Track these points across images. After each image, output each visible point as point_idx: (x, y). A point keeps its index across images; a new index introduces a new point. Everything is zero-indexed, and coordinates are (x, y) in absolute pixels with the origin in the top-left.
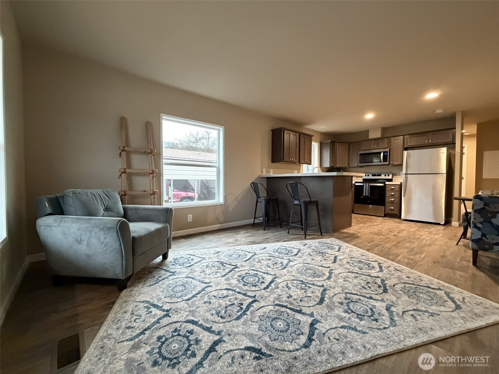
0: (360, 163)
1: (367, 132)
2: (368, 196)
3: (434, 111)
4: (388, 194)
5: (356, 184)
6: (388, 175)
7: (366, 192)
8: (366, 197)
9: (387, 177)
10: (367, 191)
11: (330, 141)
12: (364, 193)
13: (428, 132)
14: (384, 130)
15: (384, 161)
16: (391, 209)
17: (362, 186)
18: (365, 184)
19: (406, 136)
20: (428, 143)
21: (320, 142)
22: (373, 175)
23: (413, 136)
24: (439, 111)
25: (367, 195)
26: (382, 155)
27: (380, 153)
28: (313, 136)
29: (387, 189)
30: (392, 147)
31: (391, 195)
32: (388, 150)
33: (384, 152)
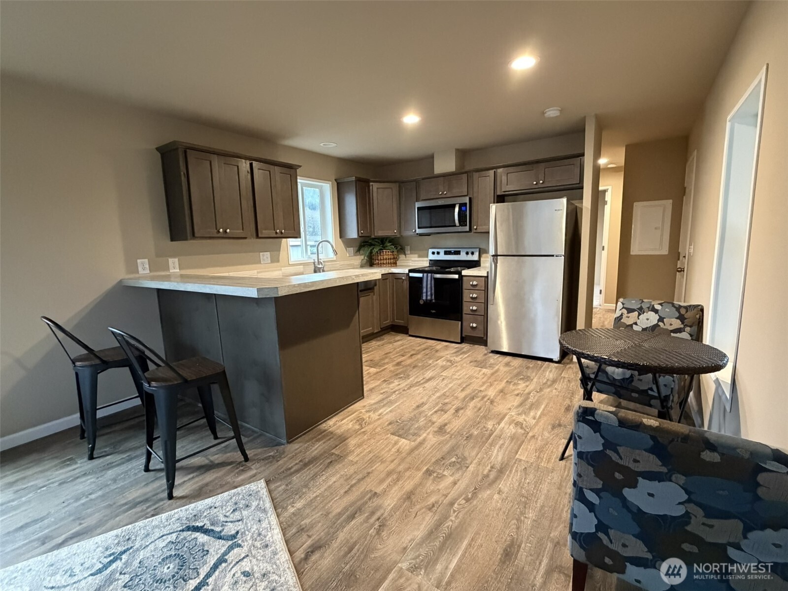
0: (419, 228)
1: (429, 159)
2: (431, 300)
3: (544, 113)
4: (468, 295)
5: (411, 275)
6: (473, 253)
7: (428, 293)
8: (428, 303)
9: (470, 258)
10: (429, 289)
11: (353, 178)
12: (424, 295)
13: (538, 162)
14: (463, 154)
15: (461, 225)
16: (472, 328)
17: (421, 279)
18: (425, 274)
19: (500, 171)
20: (537, 187)
21: (336, 180)
22: (446, 253)
23: (511, 169)
24: (552, 113)
25: (429, 298)
26: (457, 210)
27: (453, 206)
28: (300, 166)
29: (465, 286)
30: (475, 195)
31: (472, 298)
32: (467, 200)
33: (462, 205)
